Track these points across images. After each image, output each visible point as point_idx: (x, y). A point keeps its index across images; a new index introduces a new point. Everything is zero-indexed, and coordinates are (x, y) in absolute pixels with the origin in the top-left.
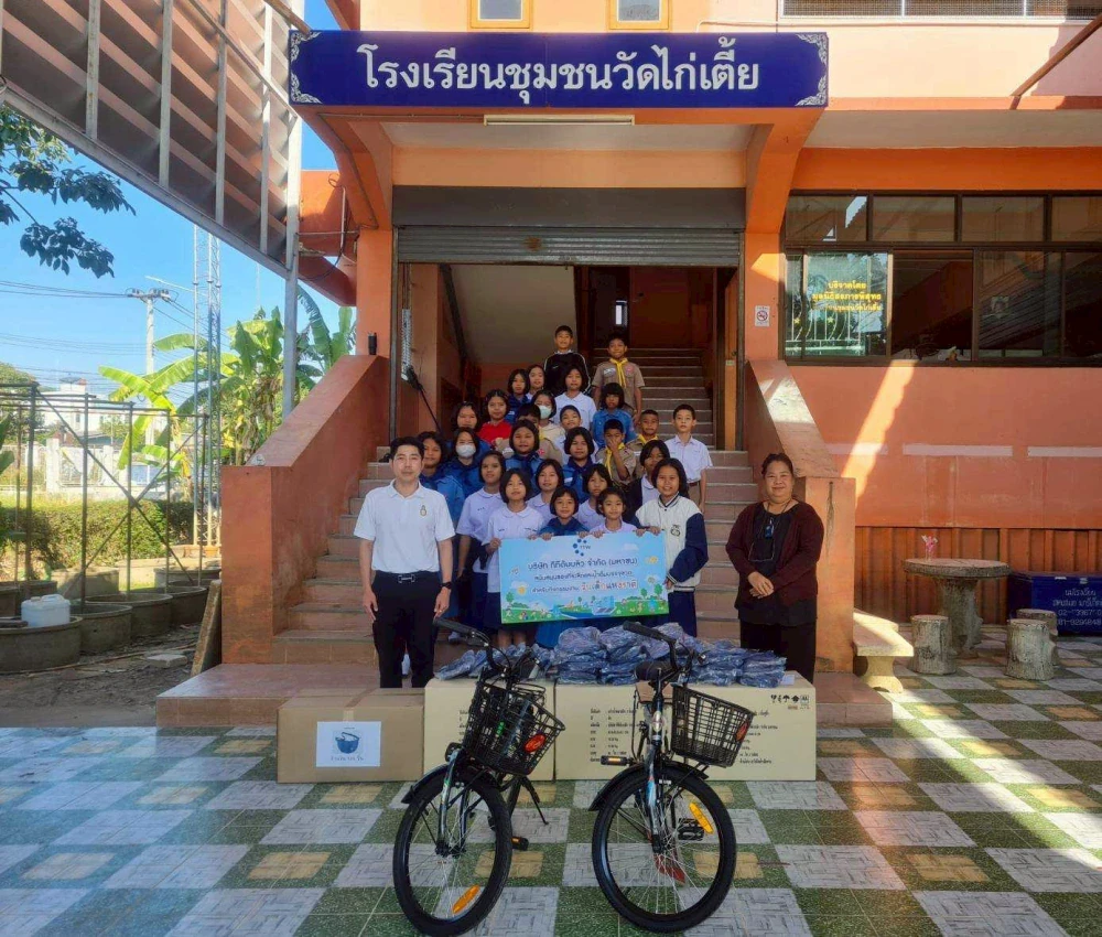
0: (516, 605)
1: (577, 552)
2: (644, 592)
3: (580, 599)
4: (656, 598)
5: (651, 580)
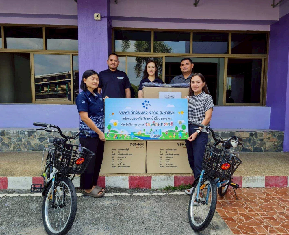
0: (112, 131)
1: (144, 107)
2: (177, 128)
3: (144, 130)
4: (182, 131)
5: (180, 122)
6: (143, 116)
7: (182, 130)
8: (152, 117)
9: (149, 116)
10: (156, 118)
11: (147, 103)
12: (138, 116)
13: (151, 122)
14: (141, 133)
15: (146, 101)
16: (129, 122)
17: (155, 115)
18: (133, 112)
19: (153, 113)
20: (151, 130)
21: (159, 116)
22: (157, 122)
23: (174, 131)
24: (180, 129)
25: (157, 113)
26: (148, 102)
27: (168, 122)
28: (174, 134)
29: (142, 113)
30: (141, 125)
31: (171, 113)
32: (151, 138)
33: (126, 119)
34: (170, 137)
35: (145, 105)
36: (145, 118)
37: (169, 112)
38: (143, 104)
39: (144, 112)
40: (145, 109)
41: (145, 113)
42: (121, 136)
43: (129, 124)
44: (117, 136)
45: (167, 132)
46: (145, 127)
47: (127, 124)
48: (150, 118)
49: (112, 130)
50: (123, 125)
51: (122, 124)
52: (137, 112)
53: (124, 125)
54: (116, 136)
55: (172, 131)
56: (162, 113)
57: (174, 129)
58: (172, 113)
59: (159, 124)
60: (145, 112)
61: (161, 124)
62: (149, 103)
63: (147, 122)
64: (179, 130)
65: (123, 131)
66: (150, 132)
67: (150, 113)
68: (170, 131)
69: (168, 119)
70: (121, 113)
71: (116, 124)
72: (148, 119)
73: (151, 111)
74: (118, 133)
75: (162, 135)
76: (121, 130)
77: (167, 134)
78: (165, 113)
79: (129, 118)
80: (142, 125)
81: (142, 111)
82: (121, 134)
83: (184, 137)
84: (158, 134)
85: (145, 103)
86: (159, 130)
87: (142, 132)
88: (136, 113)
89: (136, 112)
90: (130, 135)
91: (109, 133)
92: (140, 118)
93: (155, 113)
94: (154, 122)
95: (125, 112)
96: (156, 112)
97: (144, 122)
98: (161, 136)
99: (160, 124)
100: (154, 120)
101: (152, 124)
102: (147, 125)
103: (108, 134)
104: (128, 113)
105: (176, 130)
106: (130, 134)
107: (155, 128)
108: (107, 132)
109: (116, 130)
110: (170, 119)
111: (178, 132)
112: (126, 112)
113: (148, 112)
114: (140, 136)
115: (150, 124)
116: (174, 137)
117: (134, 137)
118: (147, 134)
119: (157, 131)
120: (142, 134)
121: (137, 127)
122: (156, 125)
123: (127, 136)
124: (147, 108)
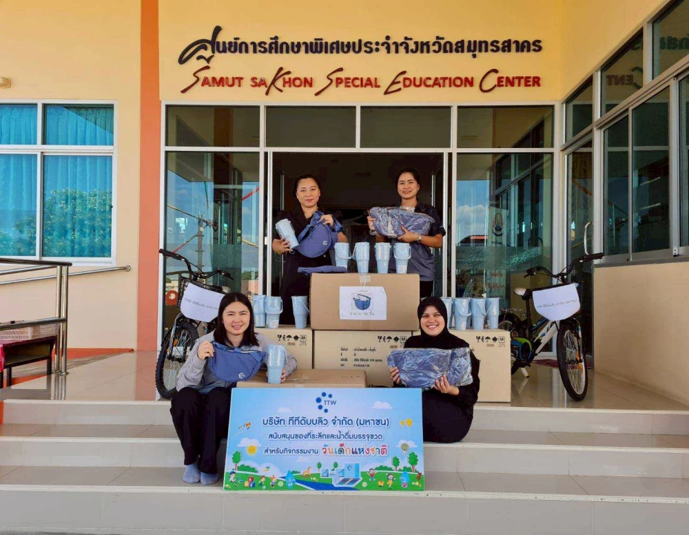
6: (316, 430)
7: (409, 465)
8: (336, 433)
9: (331, 429)
10: (347, 436)
11: (327, 398)
12: (304, 430)
13: (335, 444)
14: (311, 472)
15: (324, 394)
16: (283, 444)
17: (345, 429)
18: (293, 420)
19: (341, 422)
20: (336, 465)
21: (355, 430)
22: (350, 444)
23: (391, 469)
24: (404, 463)
25: (350, 422)
26: (330, 396)
27: (374, 444)
28: (391, 477)
29: (315, 422)
30: (312, 452)
31: (383, 423)
32: (335, 486)
33: (277, 436)
34: (380, 484)
35: (322, 403)
36: (320, 436)
37: (379, 421)
38: (319, 400)
39: (320, 421)
40: (321, 413)
41: (322, 422)
42: (263, 480)
43: (284, 451)
44: (252, 479)
45: (372, 472)
46: (320, 458)
47: (278, 451)
48: (332, 436)
49: (242, 465)
50: (269, 451)
51: (267, 451)
52: (304, 421)
53: (272, 451)
54: (250, 480)
55: (386, 468)
56: (362, 423)
57: (388, 463)
58: (385, 424)
59: (354, 451)
60: (323, 419)
61: (359, 449)
62: (331, 399)
63: (325, 446)
64: (401, 466)
65: (268, 468)
66: (333, 470)
67: (334, 424)
68: (381, 468)
69: (375, 437)
70: (265, 423)
71: (252, 449)
72: (328, 437)
73: (336, 417)
74: (256, 472)
75: (361, 478)
76: (265, 465)
77: (372, 475)
78: (368, 423)
79: (284, 436)
80: (314, 451)
81: (315, 418)
82: (263, 476)
83: (413, 483)
84: (350, 475)
85: (323, 399)
86: (354, 467)
87: (314, 471)
88: (300, 423)
89: (300, 419)
90: (284, 478)
91: (234, 473)
92: (309, 434)
93: (344, 422)
94: (342, 445)
95: (277, 420)
96: (347, 420)
97: (317, 444)
98: (358, 482)
99: (357, 451)
100: (343, 441)
101: (337, 451)
102: (325, 452)
103: (233, 476)
104: (282, 421)
105: (393, 467)
106: (285, 475)
107: (345, 460)
108: (230, 471)
109: (252, 465)
110: (380, 437)
111: (400, 470)
112: (278, 422)
113: (330, 420)
114: (307, 480)
115: (334, 451)
116: (390, 483)
117: (293, 482)
118: (325, 474)
119: (349, 467)
120: (313, 475)
121: (301, 458)
122: (348, 453)
123: (278, 481)
124: (326, 411)
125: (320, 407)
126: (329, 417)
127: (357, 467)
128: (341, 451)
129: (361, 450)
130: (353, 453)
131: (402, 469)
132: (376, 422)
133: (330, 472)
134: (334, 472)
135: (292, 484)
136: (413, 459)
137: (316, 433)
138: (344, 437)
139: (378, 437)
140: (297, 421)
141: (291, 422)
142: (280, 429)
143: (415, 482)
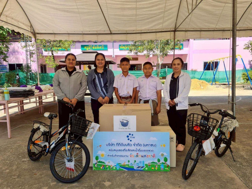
6: (127, 148)
7: (164, 162)
8: (135, 149)
9: (133, 148)
10: (139, 150)
11: (131, 136)
12: (122, 148)
13: (135, 153)
14: (126, 164)
15: (130, 134)
16: (114, 153)
17: (138, 148)
18: (118, 144)
19: (137, 145)
20: (135, 161)
21: (142, 148)
22: (141, 154)
23: (157, 163)
24: (162, 161)
25: (141, 145)
26: (132, 135)
27: (150, 154)
28: (157, 166)
29: (126, 145)
30: (126, 156)
31: (154, 145)
32: (135, 169)
33: (112, 150)
34: (152, 168)
35: (129, 138)
36: (129, 150)
37: (152, 145)
38: (128, 137)
39: (129, 144)
40: (129, 142)
41: (129, 145)
42: (108, 166)
43: (115, 156)
45: (149, 164)
46: (129, 158)
47: (112, 156)
48: (134, 150)
49: (99, 161)
50: (109, 156)
51: (108, 156)
52: (122, 145)
53: (110, 156)
54: (103, 166)
55: (155, 163)
56: (145, 145)
57: (156, 161)
58: (154, 146)
59: (142, 156)
61: (144, 155)
63: (131, 154)
64: (161, 162)
65: (109, 162)
66: (134, 163)
67: (134, 146)
68: (153, 163)
69: (150, 151)
70: (107, 145)
71: (102, 155)
72: (132, 150)
73: (135, 143)
74: (105, 163)
75: (145, 166)
76: (108, 161)
77: (149, 165)
78: (148, 145)
79: (115, 150)
81: (127, 143)
82: (108, 165)
83: (166, 169)
84: (141, 165)
85: (130, 136)
86: (142, 162)
87: (127, 163)
89: (121, 144)
90: (115, 166)
91: (97, 164)
92: (124, 149)
93: (138, 145)
94: (137, 154)
95: (111, 144)
96: (139, 144)
97: (128, 153)
98: (144, 168)
99: (143, 156)
100: (138, 152)
101: (136, 156)
102: (131, 157)
104: (114, 145)
105: (158, 163)
106: (116, 165)
107: (138, 160)
108: (95, 163)
109: (103, 161)
110: (153, 151)
111: (160, 164)
112: (112, 145)
113: (132, 144)
114: (124, 166)
115: (134, 156)
116: (156, 168)
117: (119, 167)
118: (131, 165)
119: (140, 162)
120: (127, 165)
121: (122, 159)
122: (140, 157)
123: (113, 167)
124: (131, 141)
125: (129, 139)
126: (132, 143)
127: (144, 162)
128: (137, 156)
129: (145, 156)
130: (142, 157)
131: (161, 163)
132: (151, 145)
133: (133, 164)
134: (135, 164)
135: (118, 168)
136: (166, 160)
137: (127, 149)
138: (138, 151)
139: (152, 151)
140: (120, 145)
141: (117, 145)
142: (113, 148)
143: (166, 168)
